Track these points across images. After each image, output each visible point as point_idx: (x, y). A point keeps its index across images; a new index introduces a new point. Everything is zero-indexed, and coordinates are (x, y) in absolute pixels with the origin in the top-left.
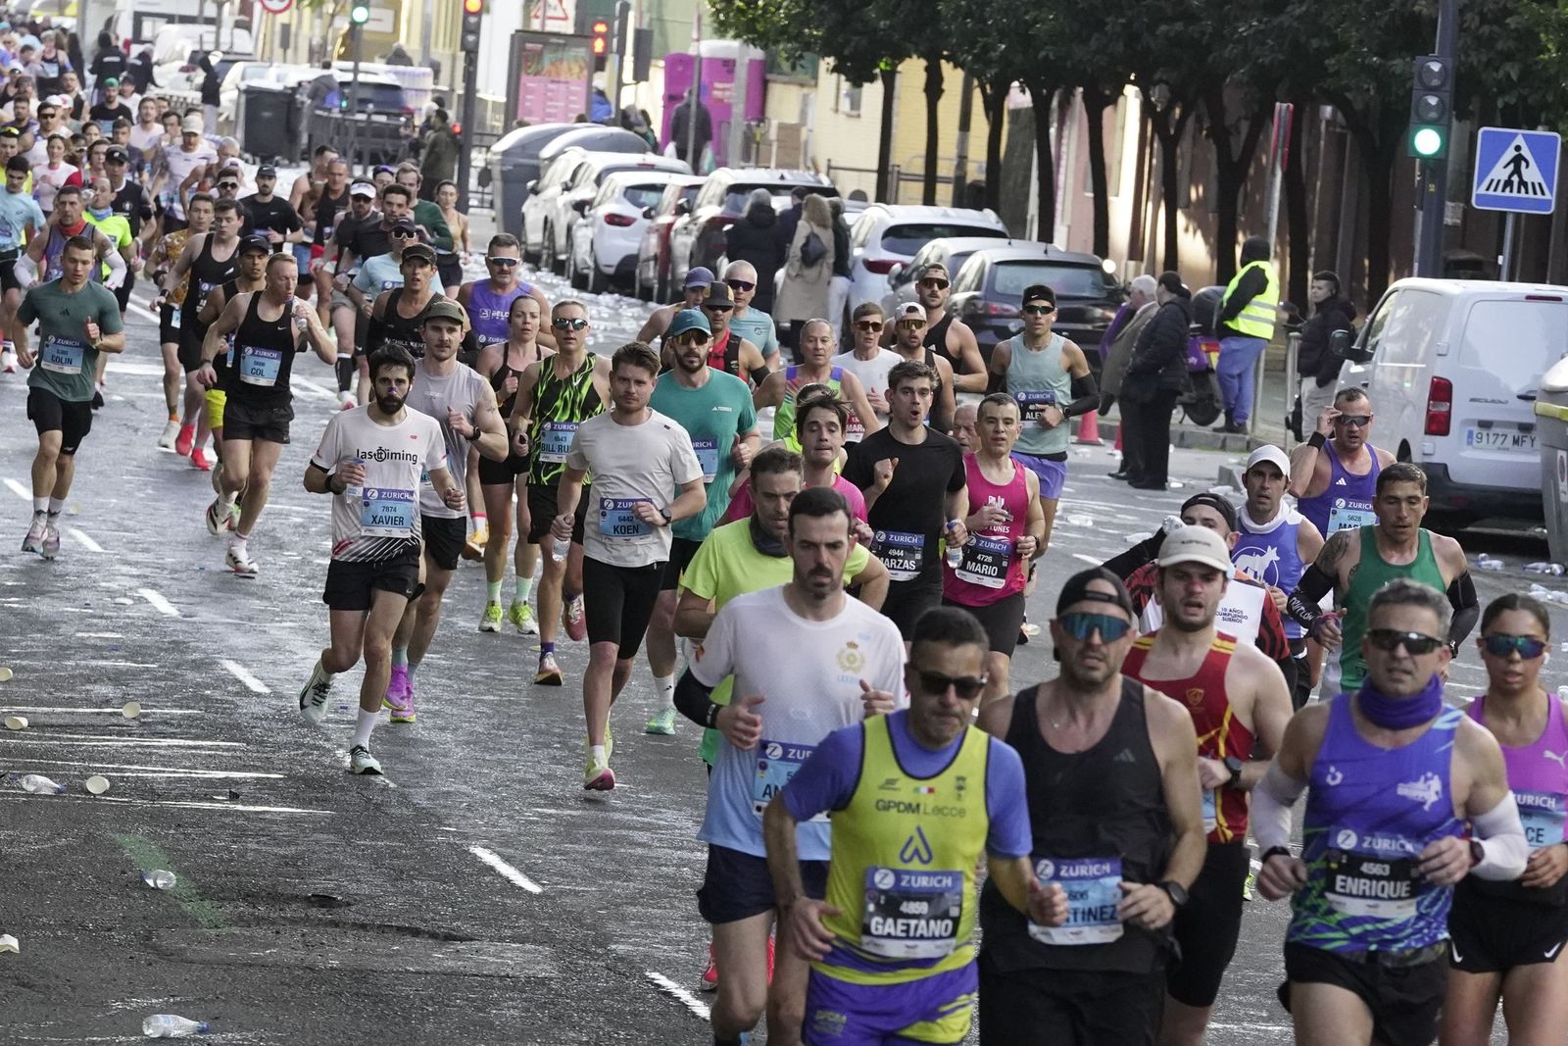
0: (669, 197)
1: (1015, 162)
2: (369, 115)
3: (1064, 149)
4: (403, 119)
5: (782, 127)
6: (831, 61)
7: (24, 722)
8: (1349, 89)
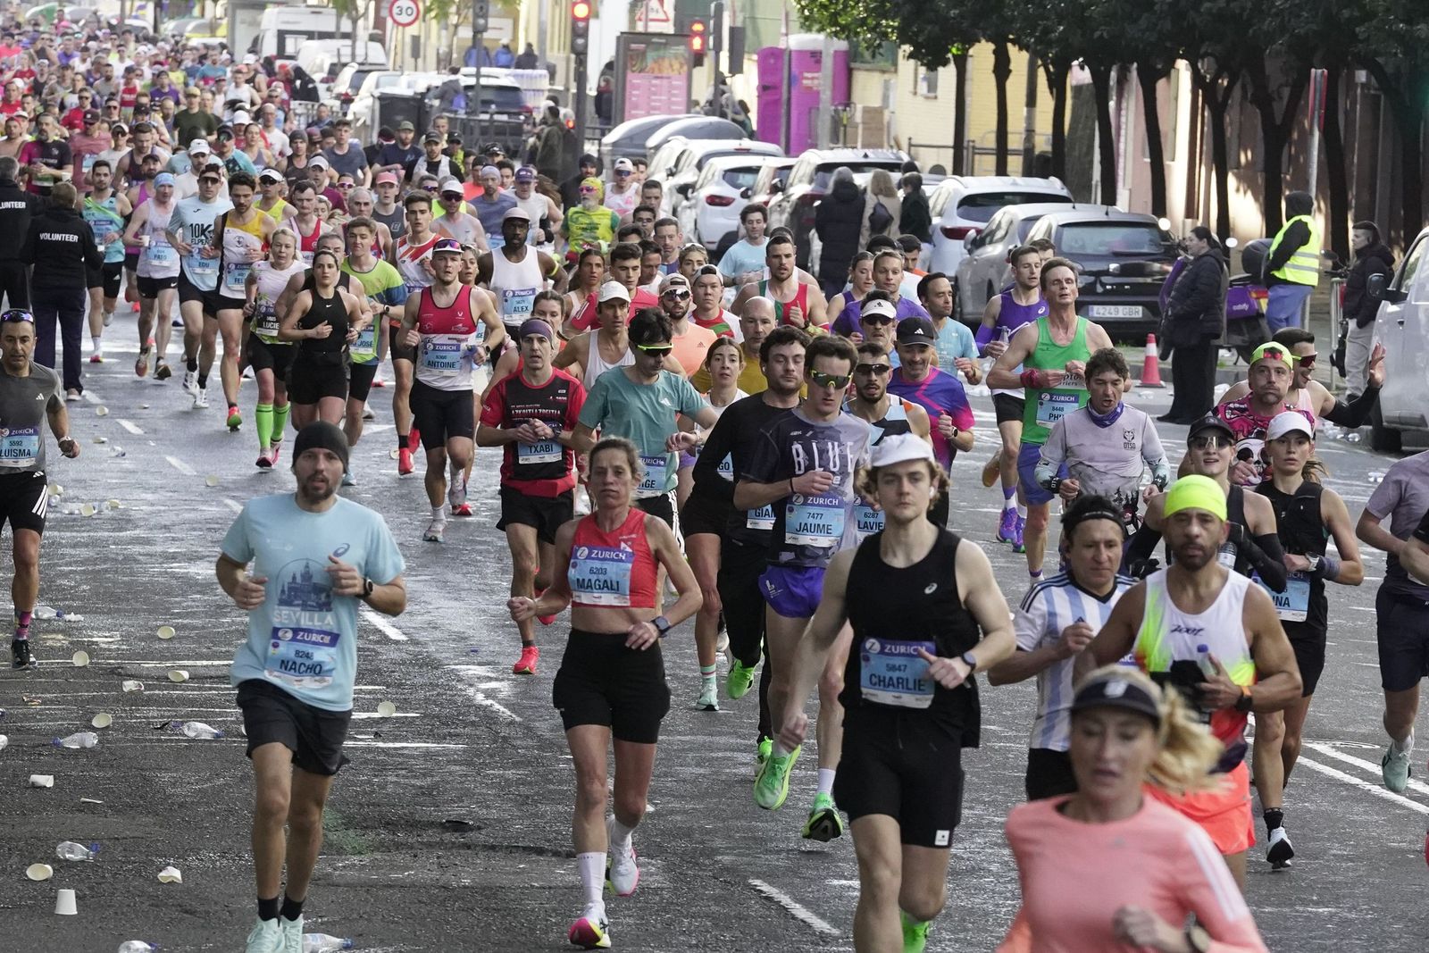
0: (764, 178)
1: (1080, 133)
2: (492, 115)
3: (1123, 119)
4: (522, 117)
5: (866, 110)
6: (907, 48)
7: (186, 675)
8: (1380, 55)
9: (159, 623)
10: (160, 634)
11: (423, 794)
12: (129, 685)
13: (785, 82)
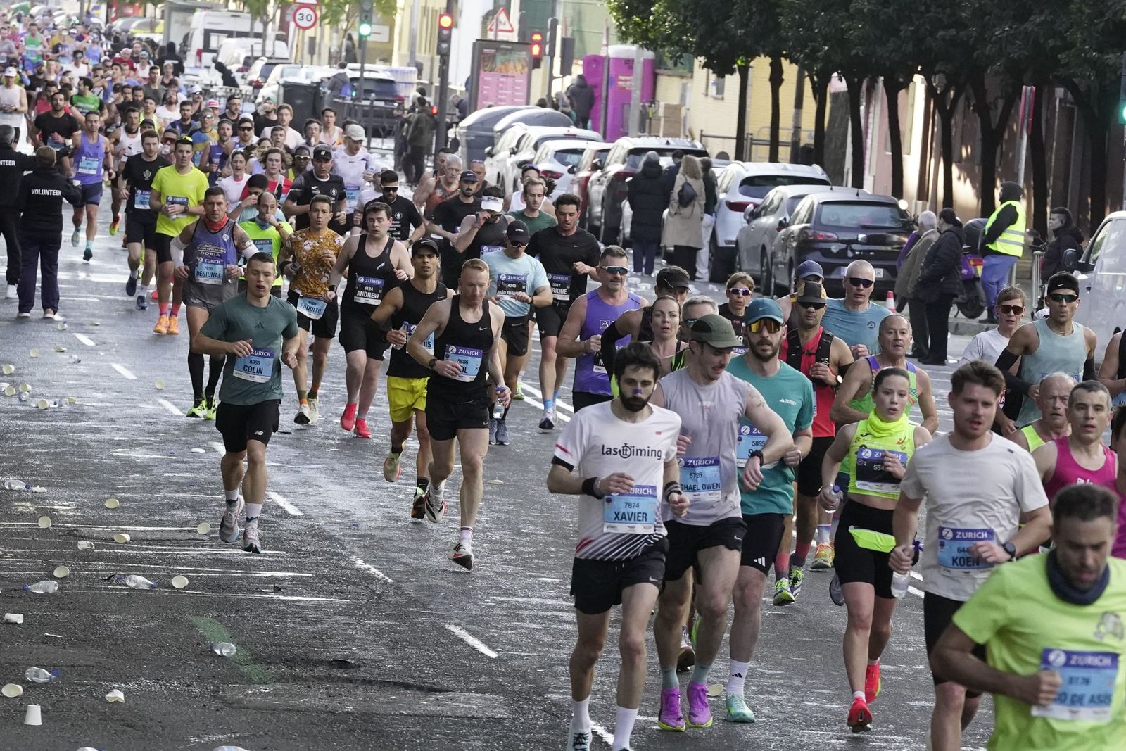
0: (587, 158)
1: (835, 130)
2: (372, 101)
3: (870, 120)
4: (396, 104)
5: (667, 107)
6: (702, 59)
7: (128, 537)
8: (1076, 76)
9: (107, 496)
10: (107, 504)
11: (315, 637)
12: (83, 544)
13: (605, 83)
